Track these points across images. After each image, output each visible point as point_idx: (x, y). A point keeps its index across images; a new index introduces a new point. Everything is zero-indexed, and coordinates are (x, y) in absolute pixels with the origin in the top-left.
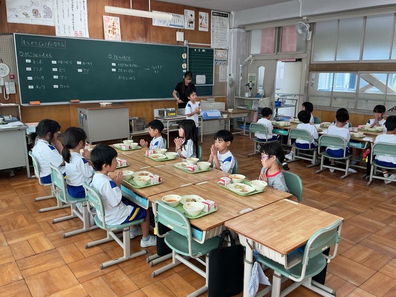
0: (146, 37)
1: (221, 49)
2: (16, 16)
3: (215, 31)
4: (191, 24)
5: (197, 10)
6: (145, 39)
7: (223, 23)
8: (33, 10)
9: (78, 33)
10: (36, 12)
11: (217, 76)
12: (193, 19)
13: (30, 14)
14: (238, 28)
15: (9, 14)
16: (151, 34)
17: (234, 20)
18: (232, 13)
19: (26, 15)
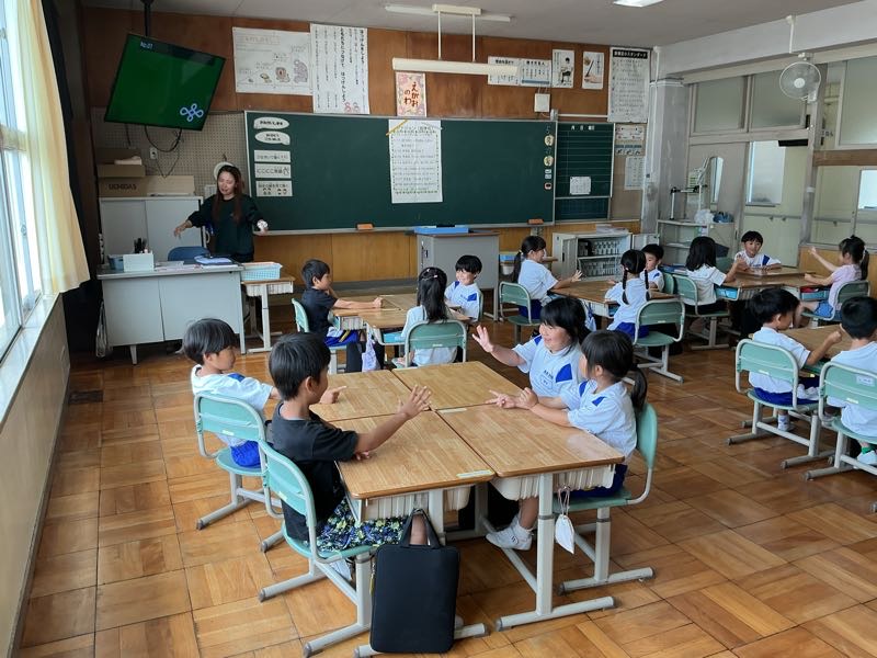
0: (474, 106)
1: (631, 123)
2: (250, 80)
3: (618, 88)
4: (566, 78)
5: (580, 48)
6: (472, 112)
7: (635, 71)
8: (278, 69)
9: (351, 106)
10: (281, 73)
11: (620, 179)
12: (571, 66)
13: (273, 75)
14: (668, 78)
15: (239, 77)
16: (485, 101)
17: (659, 64)
18: (655, 48)
19: (266, 78)
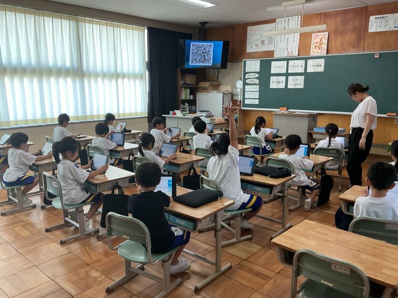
0: (358, 46)
2: (251, 47)
9: (290, 53)
10: (263, 42)
15: (248, 46)
16: (366, 42)
19: (257, 45)
